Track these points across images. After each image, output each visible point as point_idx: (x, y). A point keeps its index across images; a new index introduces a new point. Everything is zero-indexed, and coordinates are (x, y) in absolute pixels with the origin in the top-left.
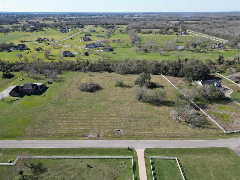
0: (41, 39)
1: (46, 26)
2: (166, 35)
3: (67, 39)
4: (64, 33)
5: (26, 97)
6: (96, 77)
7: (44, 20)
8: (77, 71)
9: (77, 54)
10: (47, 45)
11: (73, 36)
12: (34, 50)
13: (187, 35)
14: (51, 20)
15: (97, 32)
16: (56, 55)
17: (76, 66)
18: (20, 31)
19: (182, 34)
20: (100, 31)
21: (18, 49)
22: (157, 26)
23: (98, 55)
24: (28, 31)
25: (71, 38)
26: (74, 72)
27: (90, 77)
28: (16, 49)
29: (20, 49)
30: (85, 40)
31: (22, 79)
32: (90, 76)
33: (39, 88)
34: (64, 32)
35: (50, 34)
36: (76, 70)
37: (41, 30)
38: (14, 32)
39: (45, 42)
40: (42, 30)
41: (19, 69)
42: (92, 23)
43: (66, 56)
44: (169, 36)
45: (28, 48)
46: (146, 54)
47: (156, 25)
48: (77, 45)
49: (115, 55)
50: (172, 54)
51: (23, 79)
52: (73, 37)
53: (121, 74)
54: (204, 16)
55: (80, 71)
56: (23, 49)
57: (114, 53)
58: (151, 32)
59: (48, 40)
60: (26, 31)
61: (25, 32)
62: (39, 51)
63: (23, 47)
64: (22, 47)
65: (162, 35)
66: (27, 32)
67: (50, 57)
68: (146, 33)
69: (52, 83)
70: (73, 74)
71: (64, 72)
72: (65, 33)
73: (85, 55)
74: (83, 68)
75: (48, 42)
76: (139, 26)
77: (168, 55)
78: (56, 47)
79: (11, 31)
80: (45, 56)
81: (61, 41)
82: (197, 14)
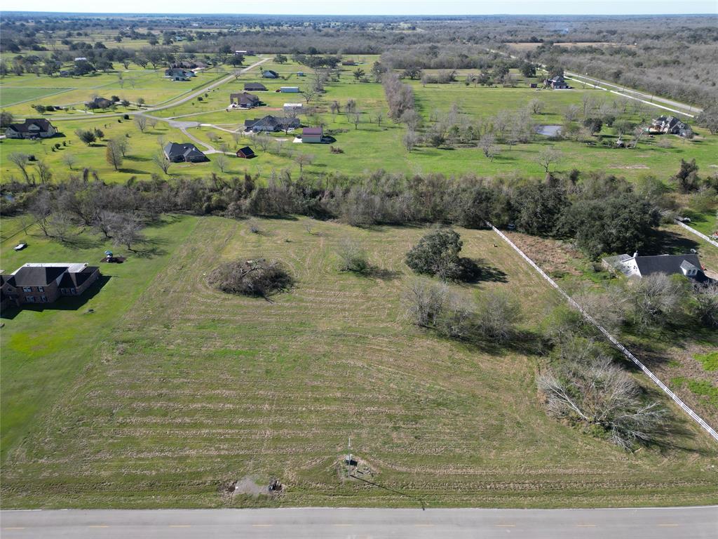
0: (104, 102)
1: (124, 57)
2: (500, 89)
3: (185, 103)
4: (177, 79)
5: (26, 315)
6: (275, 238)
7: (119, 40)
8: (212, 215)
9: (217, 152)
10: (119, 121)
11: (206, 90)
12: (76, 138)
13: (567, 87)
14: (142, 39)
15: (283, 78)
16: (147, 155)
17: (209, 198)
18: (38, 74)
19: (552, 85)
20: (292, 74)
21: (24, 134)
22: (472, 60)
23: (284, 155)
24: (64, 75)
25: (200, 99)
26: (203, 217)
27: (254, 237)
28: (17, 136)
29: (31, 137)
30: (244, 106)
31: (21, 246)
32: (256, 232)
33: (75, 283)
34: (180, 78)
35: (133, 83)
36: (209, 211)
37: (107, 70)
38: (19, 75)
39: (116, 111)
40: (110, 70)
41: (17, 207)
42: (268, 49)
43: (179, 159)
44: (510, 93)
45: (60, 130)
46: (440, 155)
47: (467, 57)
48: (219, 120)
49: (339, 155)
50: (523, 155)
51: (25, 246)
52: (207, 96)
53: (359, 227)
54: (612, 27)
55: (223, 216)
56: (41, 134)
57: (335, 151)
58: (452, 79)
59: (126, 104)
60: (58, 74)
61: (57, 76)
62: (91, 143)
63: (42, 130)
64: (38, 128)
65: (487, 90)
66: (61, 76)
67: (126, 163)
68: (436, 82)
69: (124, 259)
70: (198, 227)
71: (170, 219)
72: (183, 80)
73: (242, 157)
74: (231, 206)
75: (125, 111)
76: (415, 59)
77: (512, 159)
78: (150, 129)
79: (12, 72)
80: (108, 160)
81: (166, 109)
82: (590, 22)
